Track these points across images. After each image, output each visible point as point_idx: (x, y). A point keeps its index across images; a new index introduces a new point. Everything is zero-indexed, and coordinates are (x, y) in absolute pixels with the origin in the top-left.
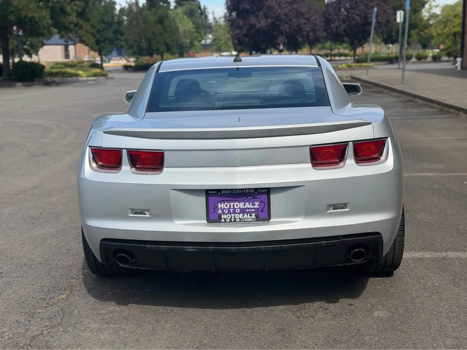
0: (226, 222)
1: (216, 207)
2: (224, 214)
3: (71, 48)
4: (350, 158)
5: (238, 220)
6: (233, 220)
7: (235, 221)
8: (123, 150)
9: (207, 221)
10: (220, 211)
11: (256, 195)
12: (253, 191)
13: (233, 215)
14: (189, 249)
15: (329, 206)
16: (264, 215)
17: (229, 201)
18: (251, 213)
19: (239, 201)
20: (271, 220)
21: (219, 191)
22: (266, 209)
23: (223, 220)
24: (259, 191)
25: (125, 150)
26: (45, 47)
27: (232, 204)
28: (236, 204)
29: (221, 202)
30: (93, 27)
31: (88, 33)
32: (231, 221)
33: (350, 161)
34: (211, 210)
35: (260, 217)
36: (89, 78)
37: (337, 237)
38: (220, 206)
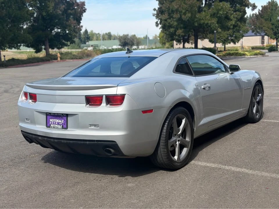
0: (52, 128)
1: (49, 121)
2: (52, 124)
3: (266, 37)
4: (104, 103)
5: (56, 127)
6: (54, 127)
7: (55, 128)
9: (46, 126)
10: (50, 123)
13: (54, 125)
14: (40, 138)
15: (91, 125)
16: (65, 127)
17: (54, 119)
18: (60, 125)
20: (68, 129)
22: (66, 124)
23: (51, 127)
24: (63, 115)
26: (244, 38)
27: (55, 120)
28: (56, 120)
29: (51, 118)
30: (273, 24)
31: (269, 28)
32: (53, 128)
33: (104, 104)
34: (48, 122)
35: (64, 127)
36: (251, 56)
37: (94, 141)
38: (50, 120)
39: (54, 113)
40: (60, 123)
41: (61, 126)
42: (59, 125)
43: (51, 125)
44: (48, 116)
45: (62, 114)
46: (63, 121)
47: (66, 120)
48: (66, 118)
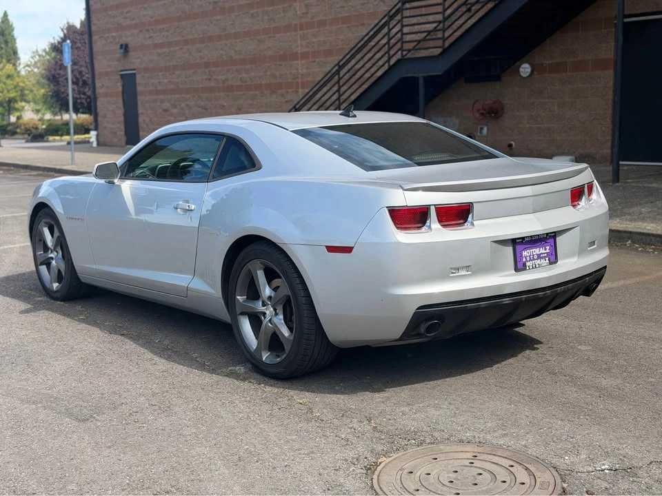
2: (527, 261)
5: (537, 266)
8: (431, 207)
11: (548, 239)
12: (545, 236)
14: (507, 301)
16: (553, 259)
19: (536, 247)
21: (523, 238)
22: (554, 253)
23: (528, 268)
25: (433, 207)
32: (533, 268)
34: (518, 260)
38: (524, 254)
39: (531, 236)
40: (542, 254)
41: (547, 259)
42: (543, 258)
43: (528, 264)
44: (517, 247)
45: (547, 234)
46: (548, 248)
47: (553, 245)
48: (553, 240)
